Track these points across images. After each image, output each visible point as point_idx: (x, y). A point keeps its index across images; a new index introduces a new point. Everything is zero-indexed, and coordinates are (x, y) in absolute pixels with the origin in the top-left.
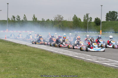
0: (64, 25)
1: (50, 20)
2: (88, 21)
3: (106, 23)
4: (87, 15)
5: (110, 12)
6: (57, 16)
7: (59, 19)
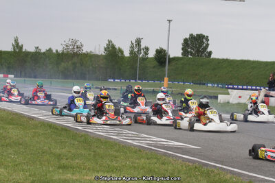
0: (85, 62)
1: (54, 51)
2: (141, 56)
3: (182, 62)
4: (138, 41)
5: (191, 35)
6: (70, 43)
7: (74, 48)
